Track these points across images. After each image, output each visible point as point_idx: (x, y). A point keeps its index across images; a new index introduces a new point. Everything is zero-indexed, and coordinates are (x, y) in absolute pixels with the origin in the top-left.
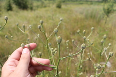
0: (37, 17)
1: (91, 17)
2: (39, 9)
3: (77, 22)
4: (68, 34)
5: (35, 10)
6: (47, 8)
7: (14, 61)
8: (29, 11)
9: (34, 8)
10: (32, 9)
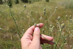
0: (34, 7)
1: (70, 8)
2: (35, 2)
3: (60, 11)
4: (54, 19)
5: (32, 3)
6: (40, 2)
7: (29, 36)
8: (29, 4)
9: (32, 2)
10: (30, 2)
